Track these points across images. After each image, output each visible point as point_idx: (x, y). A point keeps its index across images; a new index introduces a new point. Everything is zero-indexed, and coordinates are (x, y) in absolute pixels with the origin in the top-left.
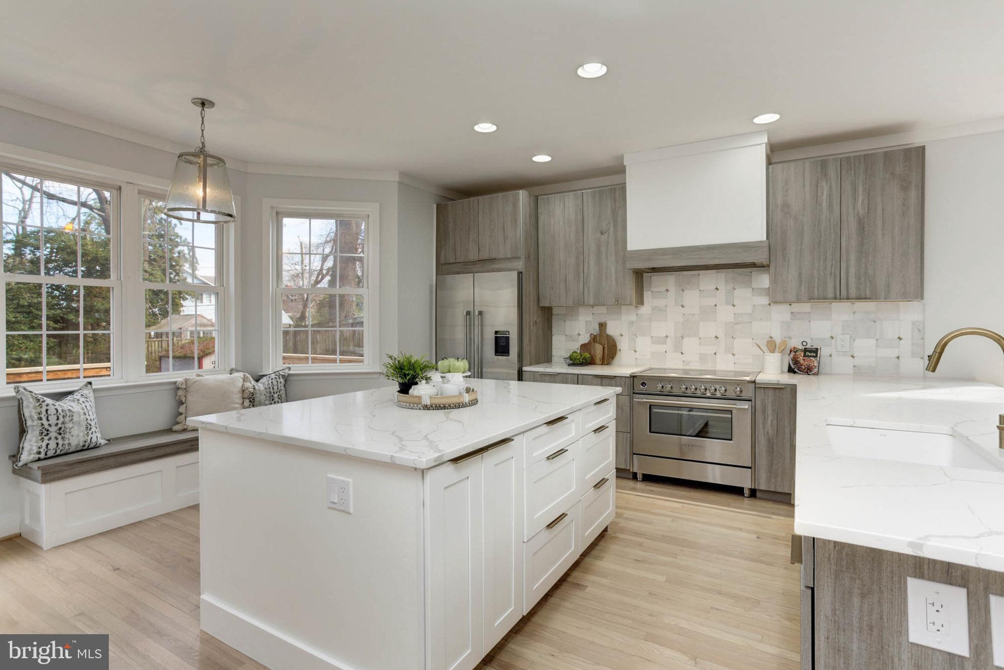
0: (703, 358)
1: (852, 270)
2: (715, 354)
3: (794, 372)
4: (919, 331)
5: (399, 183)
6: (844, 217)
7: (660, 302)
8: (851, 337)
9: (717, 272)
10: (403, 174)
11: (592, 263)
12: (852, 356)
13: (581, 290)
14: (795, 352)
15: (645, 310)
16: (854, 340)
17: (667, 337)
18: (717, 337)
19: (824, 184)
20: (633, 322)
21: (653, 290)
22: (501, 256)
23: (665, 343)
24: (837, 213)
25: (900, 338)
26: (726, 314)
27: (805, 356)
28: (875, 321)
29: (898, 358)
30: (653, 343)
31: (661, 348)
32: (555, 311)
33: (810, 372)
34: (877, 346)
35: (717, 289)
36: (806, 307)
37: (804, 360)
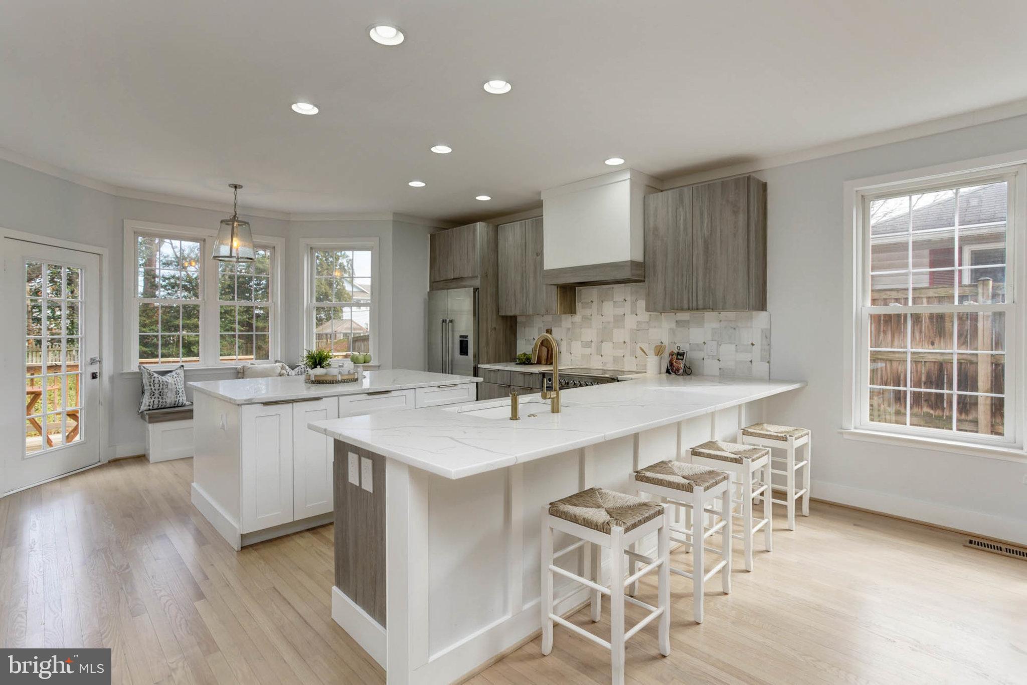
0: (616, 360)
1: (701, 284)
2: (624, 356)
3: (670, 373)
4: (766, 337)
5: (394, 221)
6: (695, 238)
7: (588, 312)
8: (718, 343)
9: (625, 286)
10: (395, 214)
11: (531, 280)
12: (719, 360)
13: (525, 303)
14: (672, 355)
15: (577, 318)
16: (720, 345)
17: (592, 341)
18: (624, 342)
19: (681, 209)
20: (569, 329)
21: (583, 301)
22: (466, 276)
23: (590, 347)
24: (690, 235)
25: (753, 344)
26: (631, 322)
27: (677, 359)
28: (735, 329)
29: (751, 361)
30: (583, 346)
31: (587, 351)
32: (519, 319)
33: (678, 372)
34: (736, 351)
35: (625, 300)
36: (684, 316)
37: (676, 362)
